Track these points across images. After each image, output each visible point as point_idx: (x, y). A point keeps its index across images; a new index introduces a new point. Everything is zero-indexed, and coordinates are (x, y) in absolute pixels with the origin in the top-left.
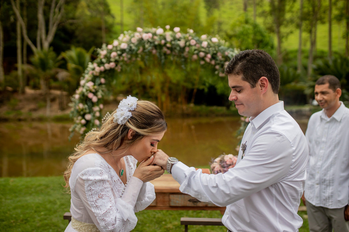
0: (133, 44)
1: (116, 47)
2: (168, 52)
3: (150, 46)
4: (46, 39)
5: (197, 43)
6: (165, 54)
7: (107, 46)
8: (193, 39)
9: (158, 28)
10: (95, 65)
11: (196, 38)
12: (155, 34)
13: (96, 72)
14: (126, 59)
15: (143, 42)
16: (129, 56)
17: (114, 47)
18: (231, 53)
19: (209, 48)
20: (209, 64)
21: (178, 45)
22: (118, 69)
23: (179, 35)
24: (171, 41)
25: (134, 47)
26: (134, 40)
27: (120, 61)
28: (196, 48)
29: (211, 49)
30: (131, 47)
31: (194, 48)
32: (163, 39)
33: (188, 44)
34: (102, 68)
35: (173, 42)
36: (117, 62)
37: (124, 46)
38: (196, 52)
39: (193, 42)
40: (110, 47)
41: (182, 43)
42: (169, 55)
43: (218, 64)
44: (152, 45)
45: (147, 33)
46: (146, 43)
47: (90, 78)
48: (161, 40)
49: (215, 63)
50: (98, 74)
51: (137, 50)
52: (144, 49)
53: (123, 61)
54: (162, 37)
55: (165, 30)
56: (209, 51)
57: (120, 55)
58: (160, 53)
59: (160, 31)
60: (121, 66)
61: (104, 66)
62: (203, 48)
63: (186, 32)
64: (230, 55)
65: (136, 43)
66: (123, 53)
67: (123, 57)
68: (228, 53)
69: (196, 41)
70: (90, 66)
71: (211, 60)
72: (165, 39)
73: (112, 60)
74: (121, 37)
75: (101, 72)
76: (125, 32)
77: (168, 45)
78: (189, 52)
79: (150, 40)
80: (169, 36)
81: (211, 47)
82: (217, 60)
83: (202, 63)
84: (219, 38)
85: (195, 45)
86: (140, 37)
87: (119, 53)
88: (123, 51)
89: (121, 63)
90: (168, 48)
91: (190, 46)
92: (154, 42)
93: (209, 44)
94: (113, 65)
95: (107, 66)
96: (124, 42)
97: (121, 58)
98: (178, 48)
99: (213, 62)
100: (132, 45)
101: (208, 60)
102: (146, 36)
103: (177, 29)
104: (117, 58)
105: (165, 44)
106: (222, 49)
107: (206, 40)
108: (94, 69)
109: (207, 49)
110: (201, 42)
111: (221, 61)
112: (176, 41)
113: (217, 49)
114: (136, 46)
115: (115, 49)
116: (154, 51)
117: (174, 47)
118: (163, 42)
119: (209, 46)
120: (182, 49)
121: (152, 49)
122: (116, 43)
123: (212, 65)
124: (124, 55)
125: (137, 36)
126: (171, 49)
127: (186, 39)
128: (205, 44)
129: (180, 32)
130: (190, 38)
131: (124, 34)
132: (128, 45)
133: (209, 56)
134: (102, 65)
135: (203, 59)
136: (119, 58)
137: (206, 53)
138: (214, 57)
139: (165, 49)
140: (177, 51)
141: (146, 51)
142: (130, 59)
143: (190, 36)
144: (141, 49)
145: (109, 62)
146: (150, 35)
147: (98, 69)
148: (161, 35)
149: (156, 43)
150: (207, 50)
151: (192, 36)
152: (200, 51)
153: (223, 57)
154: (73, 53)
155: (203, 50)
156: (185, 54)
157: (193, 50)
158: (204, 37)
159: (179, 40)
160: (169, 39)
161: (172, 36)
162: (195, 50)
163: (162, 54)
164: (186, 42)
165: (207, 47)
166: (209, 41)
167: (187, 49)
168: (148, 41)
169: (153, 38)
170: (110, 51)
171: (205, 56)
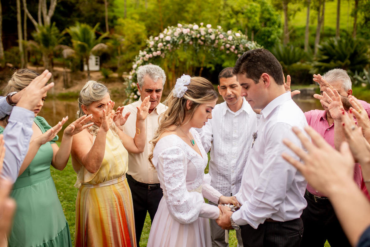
0: (176, 37)
1: (162, 39)
2: (202, 43)
3: (189, 39)
4: (47, 14)
5: (224, 37)
6: (199, 45)
7: (154, 38)
8: (221, 34)
9: (194, 25)
10: (145, 53)
11: (224, 33)
12: (191, 29)
13: (146, 58)
14: (169, 48)
15: (183, 35)
16: (172, 46)
17: (159, 38)
18: (250, 45)
19: (233, 41)
20: (233, 53)
21: (210, 39)
22: (163, 56)
23: (210, 30)
24: (205, 35)
25: (176, 40)
26: (177, 34)
27: (165, 50)
28: (224, 41)
29: (235, 42)
30: (173, 39)
31: (222, 41)
32: (199, 34)
33: (217, 37)
34: (151, 55)
35: (206, 36)
36: (162, 50)
37: (168, 38)
38: (224, 44)
39: (221, 36)
40: (157, 38)
41: (213, 37)
42: (202, 45)
43: (240, 53)
44: (190, 38)
45: (186, 28)
46: (185, 37)
47: (141, 63)
48: (197, 35)
49: (238, 52)
50: (147, 60)
51: (179, 42)
52: (184, 41)
53: (167, 50)
54: (197, 32)
55: (200, 26)
56: (233, 43)
57: (164, 46)
58: (196, 44)
59: (196, 27)
60: (165, 54)
61: (152, 53)
62: (229, 41)
63: (216, 28)
64: (249, 47)
65: (178, 36)
66: (167, 44)
67: (168, 47)
68: (248, 45)
69: (224, 35)
70: (141, 53)
71: (234, 50)
72: (200, 33)
73: (159, 49)
74: (165, 31)
75: (150, 58)
76: (169, 27)
77: (202, 38)
78: (218, 44)
79: (189, 34)
80: (203, 31)
81: (235, 40)
82: (239, 50)
83: (228, 52)
84: (241, 33)
85: (223, 38)
86: (181, 31)
87: (165, 43)
88: (168, 42)
89: (166, 52)
90: (202, 40)
91: (219, 39)
92: (192, 36)
93: (233, 38)
94: (159, 53)
95: (155, 54)
96: (168, 35)
97: (166, 48)
98: (210, 41)
99: (236, 52)
100: (174, 38)
101: (232, 50)
102: (185, 31)
103: (209, 26)
104: (163, 48)
105: (200, 37)
106: (243, 42)
107: (231, 35)
108: (144, 56)
109: (232, 41)
110: (228, 37)
111: (242, 51)
112: (209, 35)
113: (239, 42)
114: (178, 39)
115: (160, 40)
116: (191, 43)
117: (206, 39)
118: (198, 35)
119: (233, 40)
120: (213, 42)
121: (190, 41)
122: (161, 36)
123: (235, 54)
124: (168, 45)
125: (179, 31)
126: (204, 41)
127: (216, 33)
128: (230, 38)
129: (211, 28)
130: (219, 33)
131: (168, 29)
132: (171, 37)
133: (234, 47)
134: (150, 53)
135: (228, 49)
136: (165, 48)
137: (231, 45)
138: (237, 48)
139: (199, 41)
140: (208, 43)
141: (186, 42)
142: (172, 48)
143: (219, 31)
144: (181, 40)
145: (156, 51)
146: (189, 30)
147: (148, 56)
148: (196, 30)
149: (193, 37)
150: (232, 43)
151: (221, 32)
152: (226, 43)
153: (244, 48)
154: (76, 29)
155: (229, 42)
156: (215, 45)
157: (221, 43)
158: (229, 32)
159: (210, 34)
160: (203, 33)
161: (205, 31)
162: (223, 42)
163: (197, 45)
164: (216, 36)
165: (232, 40)
166: (233, 35)
167: (217, 42)
168: (187, 35)
169: (190, 32)
170: (157, 42)
171: (230, 47)
